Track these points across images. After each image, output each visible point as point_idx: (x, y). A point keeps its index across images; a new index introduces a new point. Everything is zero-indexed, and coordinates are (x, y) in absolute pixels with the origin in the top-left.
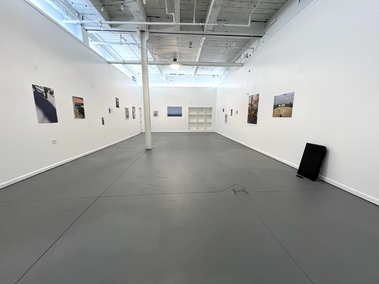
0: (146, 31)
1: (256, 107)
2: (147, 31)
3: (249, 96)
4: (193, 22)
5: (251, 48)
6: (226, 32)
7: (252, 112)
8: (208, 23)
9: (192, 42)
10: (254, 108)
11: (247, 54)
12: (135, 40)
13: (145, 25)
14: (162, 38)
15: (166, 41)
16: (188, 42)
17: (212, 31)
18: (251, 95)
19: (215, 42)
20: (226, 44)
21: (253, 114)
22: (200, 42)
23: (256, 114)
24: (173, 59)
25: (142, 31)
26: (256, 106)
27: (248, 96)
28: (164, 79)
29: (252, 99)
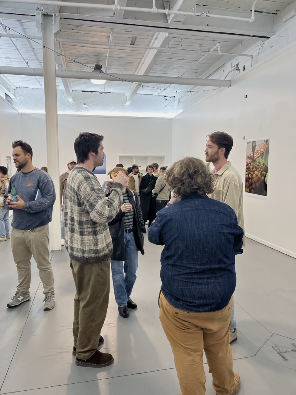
0: (55, 15)
1: (264, 164)
2: (57, 15)
3: (248, 143)
4: (151, 7)
5: (248, 56)
6: (208, 25)
7: (254, 172)
8: (179, 10)
9: (136, 38)
10: (259, 165)
11: (237, 65)
12: (23, 29)
13: (55, 5)
14: (79, 28)
15: (86, 32)
16: (129, 38)
17: (183, 24)
18: (251, 140)
19: (180, 40)
20: (199, 45)
21: (257, 176)
22: (151, 39)
23: (265, 177)
24: (94, 65)
25: (46, 16)
26: (262, 161)
27: (245, 141)
28: (71, 100)
29: (254, 148)
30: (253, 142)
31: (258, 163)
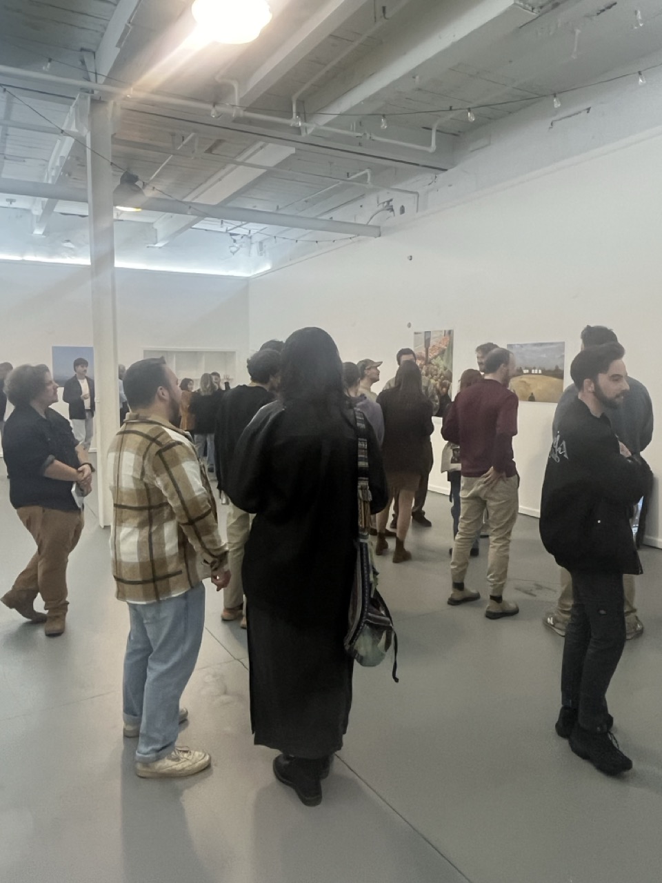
1: (445, 369)
3: (416, 333)
5: (411, 192)
10: (437, 370)
18: (423, 330)
22: (249, 146)
26: (442, 363)
27: (411, 331)
29: (427, 342)
30: (426, 332)
31: (435, 367)
